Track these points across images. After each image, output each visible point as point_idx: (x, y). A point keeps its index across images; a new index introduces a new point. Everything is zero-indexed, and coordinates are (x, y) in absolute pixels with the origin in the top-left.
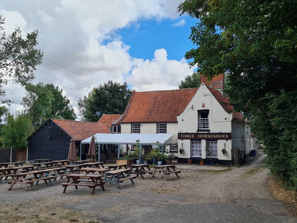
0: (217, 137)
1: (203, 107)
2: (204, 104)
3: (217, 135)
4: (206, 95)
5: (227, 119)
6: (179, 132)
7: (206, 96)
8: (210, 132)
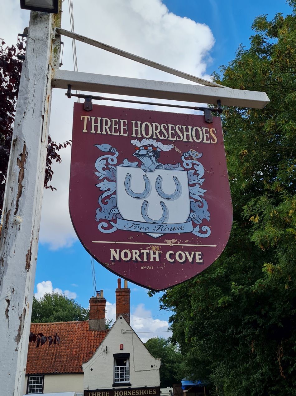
0: (142, 393)
1: (122, 349)
2: (122, 345)
3: (141, 391)
4: (125, 332)
5: (154, 367)
6: (86, 389)
7: (125, 334)
8: (131, 387)
